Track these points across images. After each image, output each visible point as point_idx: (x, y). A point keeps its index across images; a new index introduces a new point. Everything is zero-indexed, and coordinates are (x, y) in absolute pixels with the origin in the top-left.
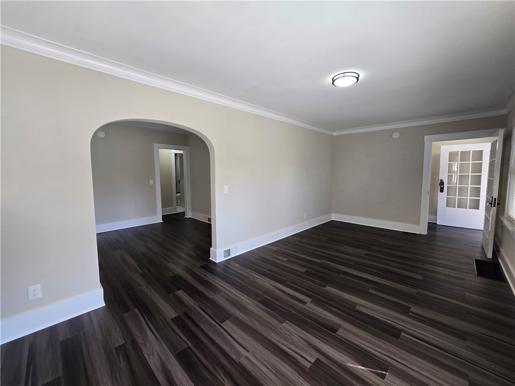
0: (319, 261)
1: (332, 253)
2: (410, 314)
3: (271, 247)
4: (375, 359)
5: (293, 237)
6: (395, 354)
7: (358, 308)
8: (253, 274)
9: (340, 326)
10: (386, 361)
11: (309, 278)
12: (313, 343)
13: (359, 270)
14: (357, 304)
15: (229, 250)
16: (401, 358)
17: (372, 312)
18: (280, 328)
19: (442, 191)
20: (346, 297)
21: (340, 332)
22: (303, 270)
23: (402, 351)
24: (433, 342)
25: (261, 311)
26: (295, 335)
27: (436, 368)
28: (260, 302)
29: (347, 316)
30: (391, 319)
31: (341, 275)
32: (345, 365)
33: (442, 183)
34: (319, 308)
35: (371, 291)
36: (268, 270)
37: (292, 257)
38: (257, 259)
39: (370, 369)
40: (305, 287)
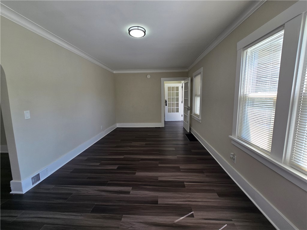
0: (122, 157)
1: (128, 149)
2: (181, 170)
3: (81, 158)
4: (184, 207)
5: (96, 145)
6: (189, 197)
7: (160, 179)
8: (75, 188)
9: (157, 197)
10: (189, 205)
11: (122, 171)
12: (150, 221)
13: (148, 155)
14: (157, 177)
15: (39, 174)
16: (192, 198)
17: (166, 178)
18: (121, 225)
19: (166, 105)
20: (150, 175)
21: (160, 201)
22: (115, 167)
23: (190, 193)
24: (197, 180)
25: (98, 220)
26: (135, 224)
27: (206, 194)
28: (93, 212)
29: (157, 187)
30: (176, 178)
31: (140, 162)
32: (174, 223)
33: (166, 102)
34: (139, 191)
35: (160, 165)
36: (87, 179)
37: (102, 160)
38: (71, 172)
39: (186, 216)
40: (123, 180)
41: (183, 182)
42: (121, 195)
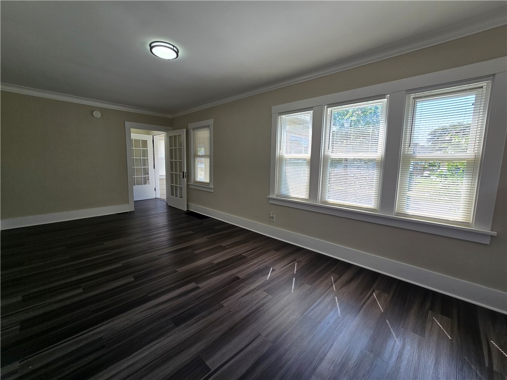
4: (261, 269)
32: (268, 280)
39: (270, 273)
40: (170, 282)
41: (241, 255)
42: (192, 294)
